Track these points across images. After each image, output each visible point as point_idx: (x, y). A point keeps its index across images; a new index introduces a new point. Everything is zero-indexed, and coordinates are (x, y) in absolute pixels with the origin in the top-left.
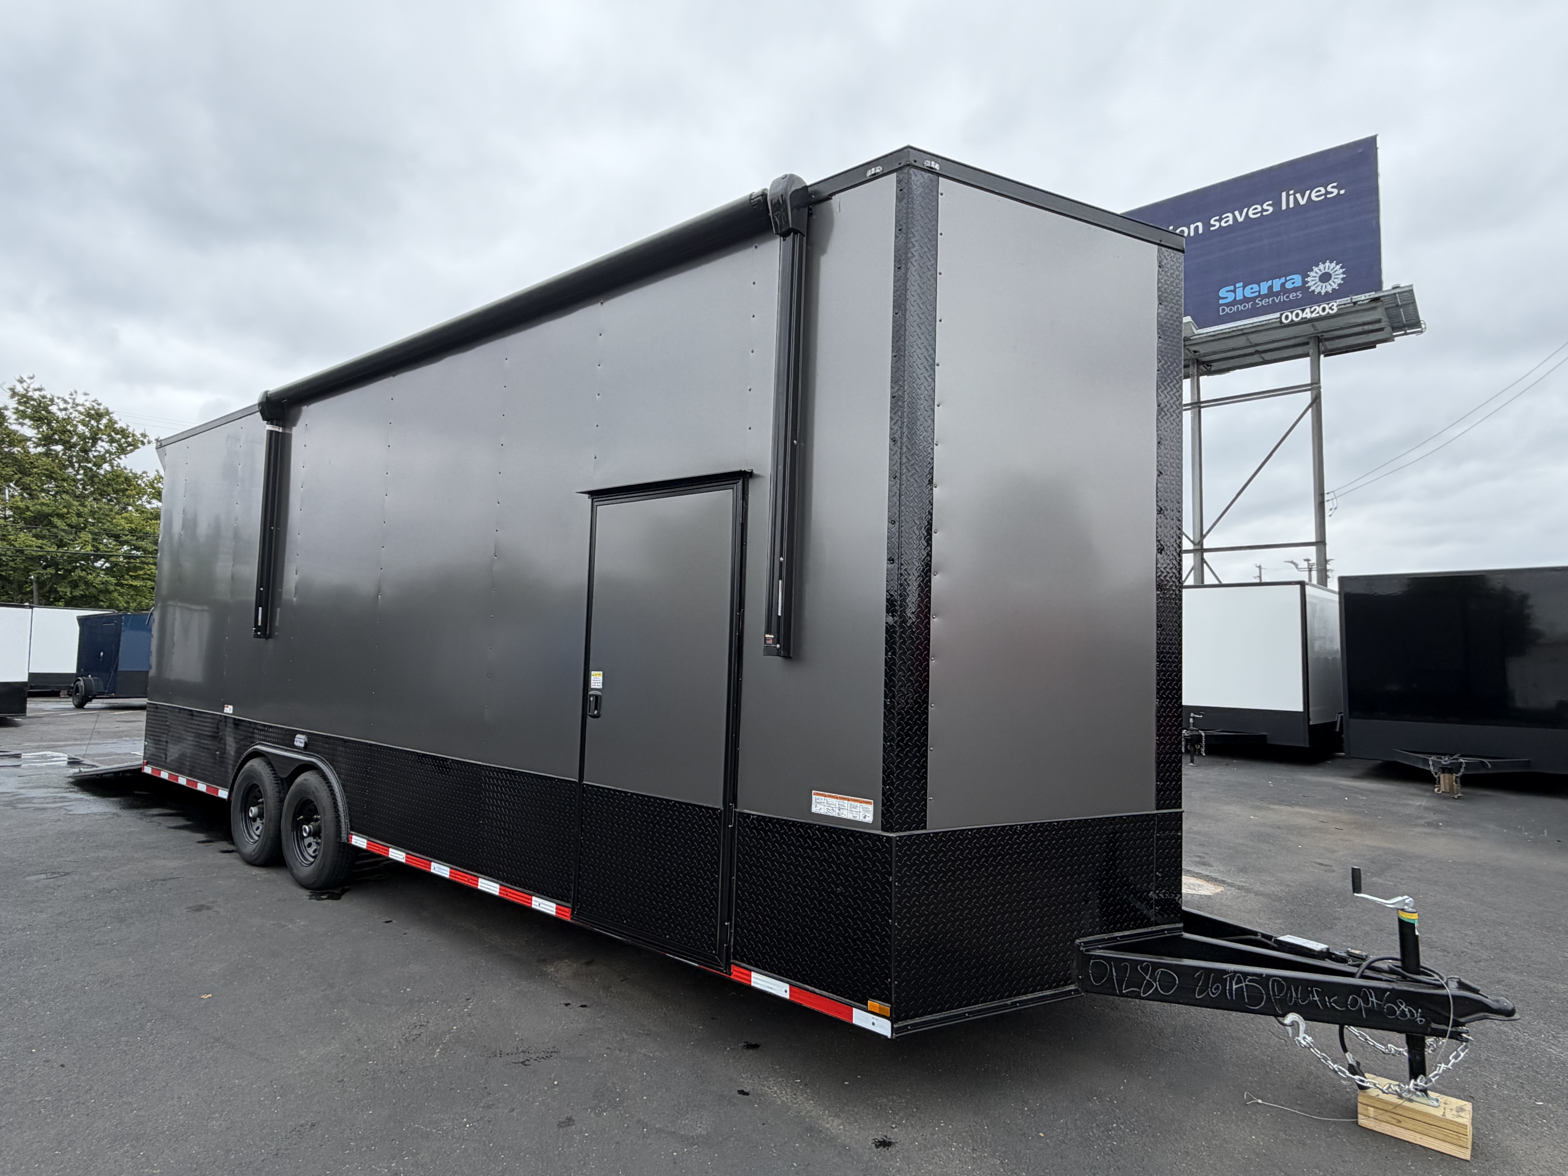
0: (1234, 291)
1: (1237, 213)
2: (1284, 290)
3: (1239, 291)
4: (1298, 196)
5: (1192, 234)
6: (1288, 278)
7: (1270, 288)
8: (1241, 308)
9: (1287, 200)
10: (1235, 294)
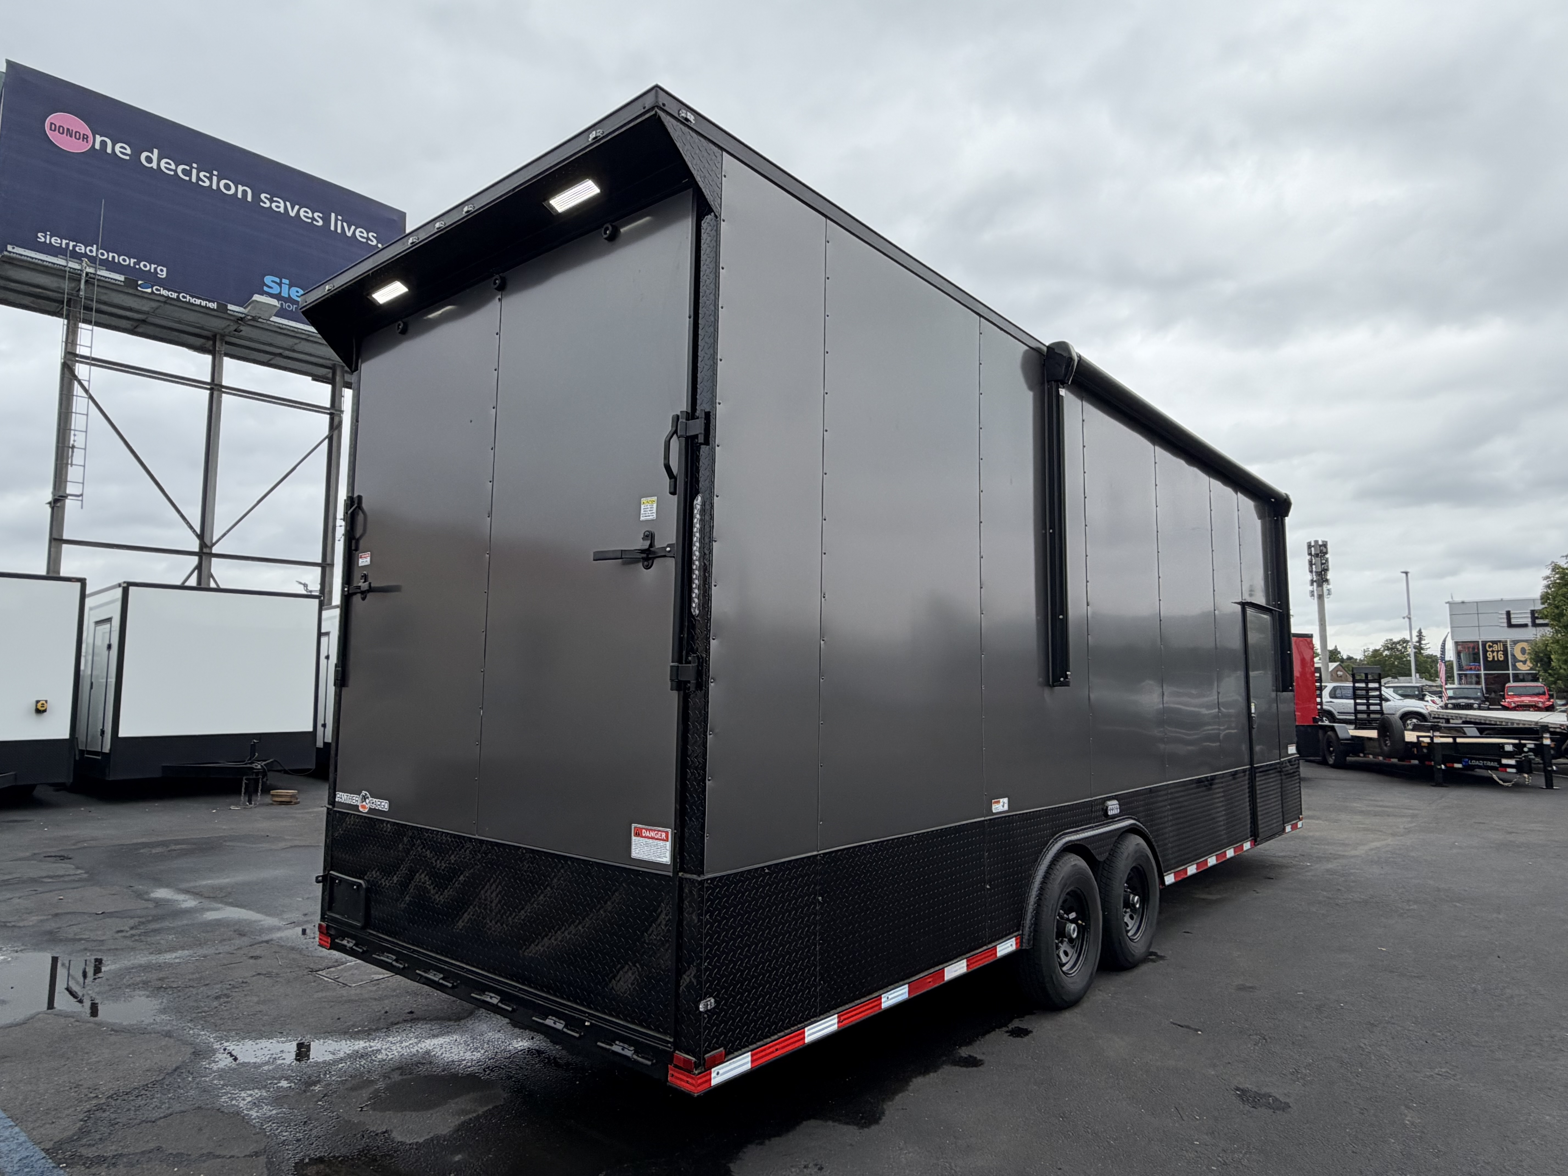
0: (280, 284)
1: (288, 204)
3: (285, 288)
4: (345, 224)
5: (240, 195)
8: (285, 306)
9: (338, 224)
10: (281, 287)
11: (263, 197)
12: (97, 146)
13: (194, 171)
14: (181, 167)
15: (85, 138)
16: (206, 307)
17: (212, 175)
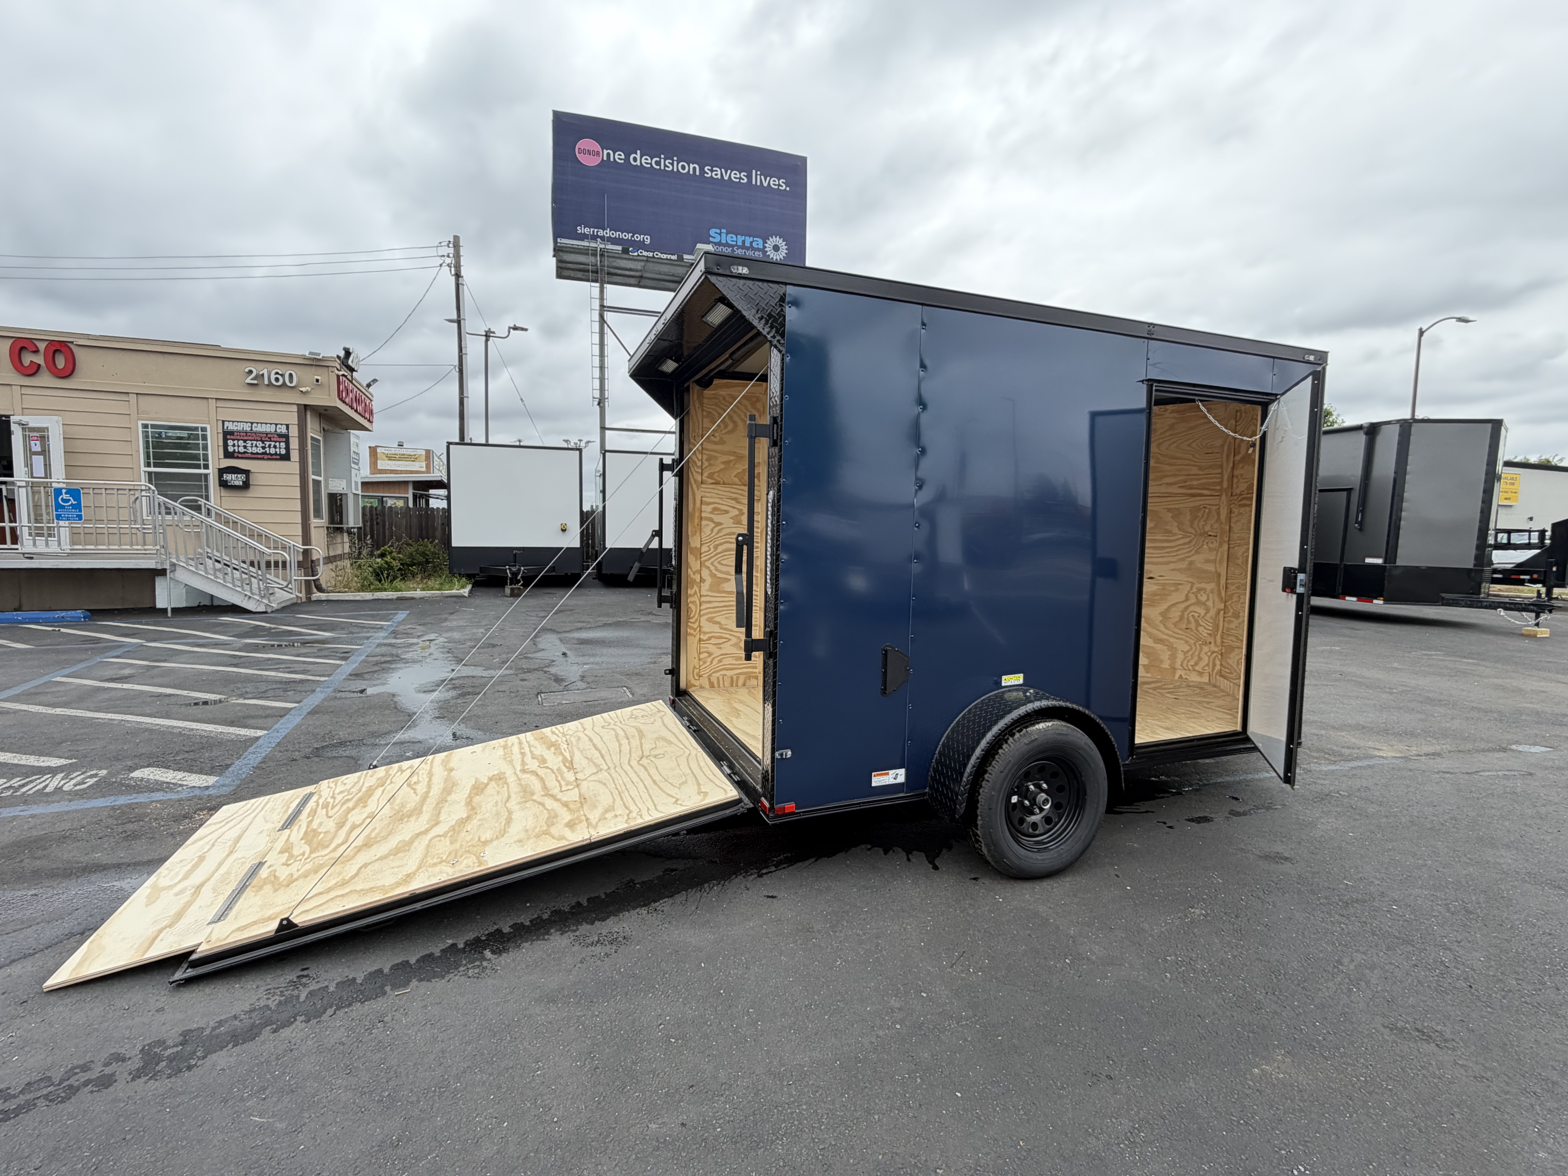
0: (720, 234)
1: (723, 170)
2: (751, 247)
3: (724, 235)
4: (762, 177)
5: (691, 172)
6: (755, 239)
7: (744, 242)
8: (724, 250)
9: (757, 178)
11: (706, 169)
12: (605, 158)
13: (662, 161)
14: (655, 160)
15: (598, 153)
16: (670, 260)
17: (673, 160)
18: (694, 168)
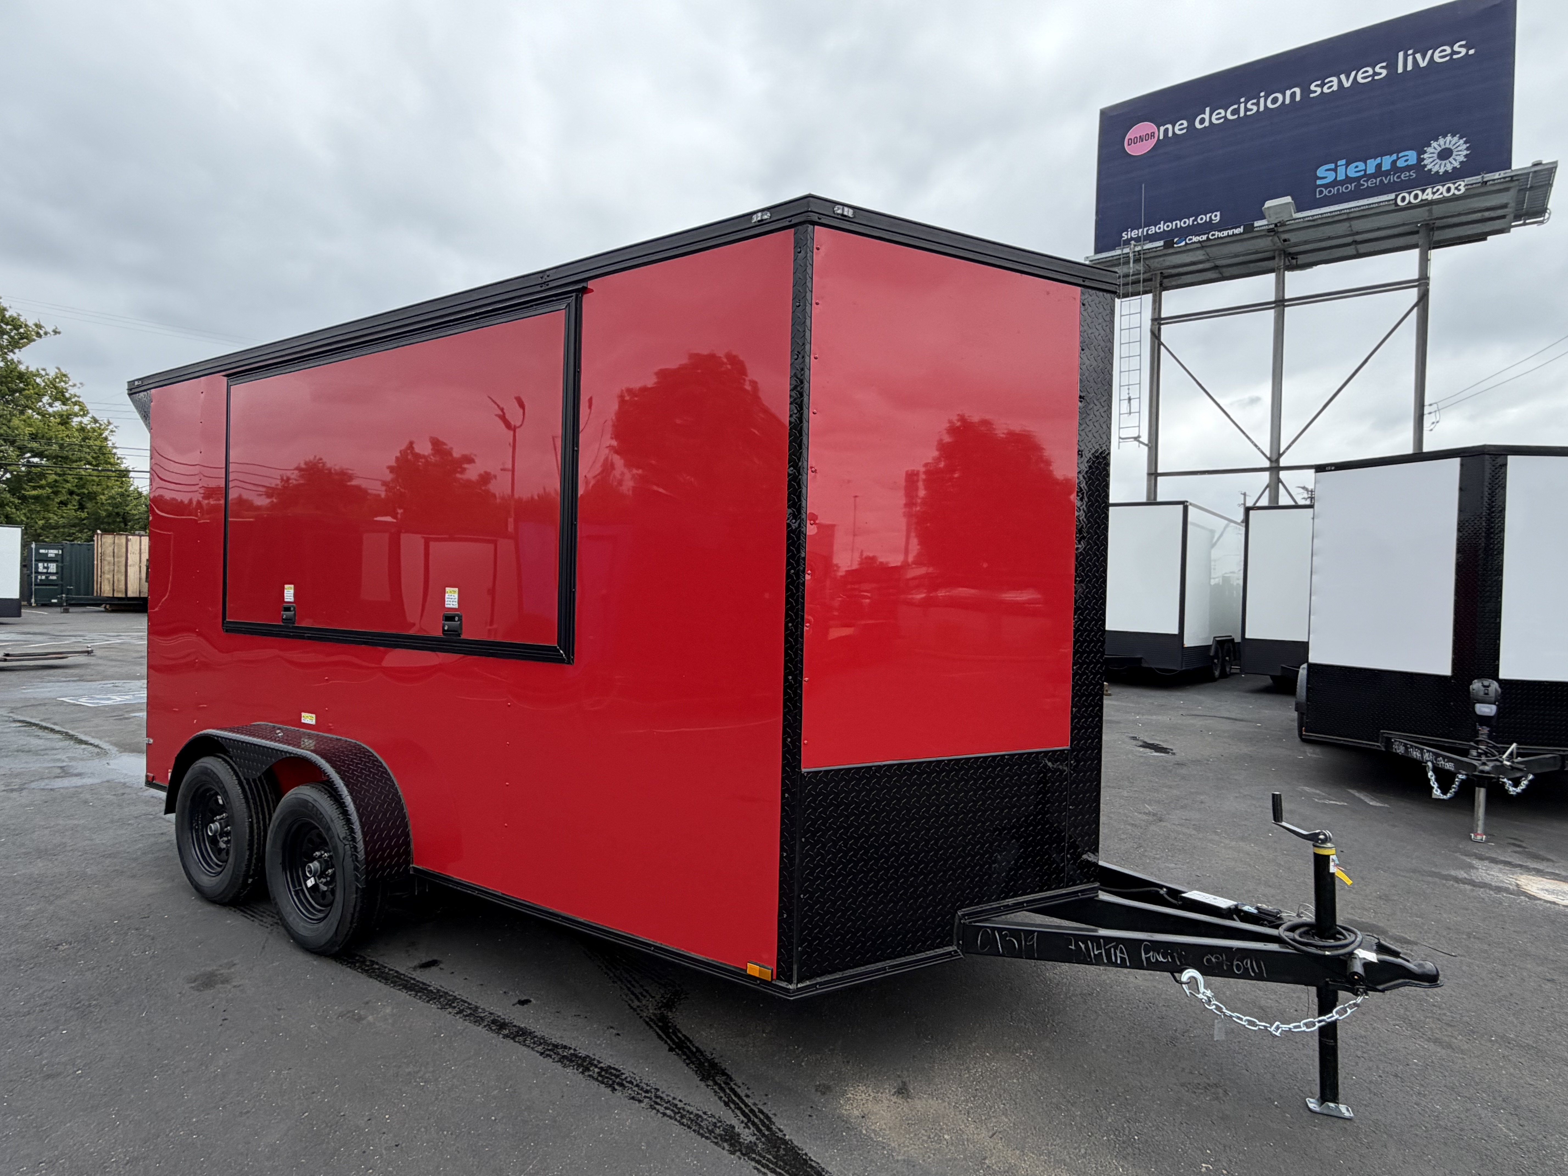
0: (1335, 170)
1: (1343, 77)
2: (1394, 169)
3: (1341, 170)
4: (1418, 56)
5: (1287, 101)
6: (1400, 155)
7: (1379, 166)
8: (1343, 189)
9: (1404, 62)
10: (1336, 173)
11: (1313, 87)
12: (1161, 137)
13: (1242, 105)
14: (1230, 110)
15: (1153, 135)
16: (1233, 235)
17: (1259, 98)
18: (1293, 95)
